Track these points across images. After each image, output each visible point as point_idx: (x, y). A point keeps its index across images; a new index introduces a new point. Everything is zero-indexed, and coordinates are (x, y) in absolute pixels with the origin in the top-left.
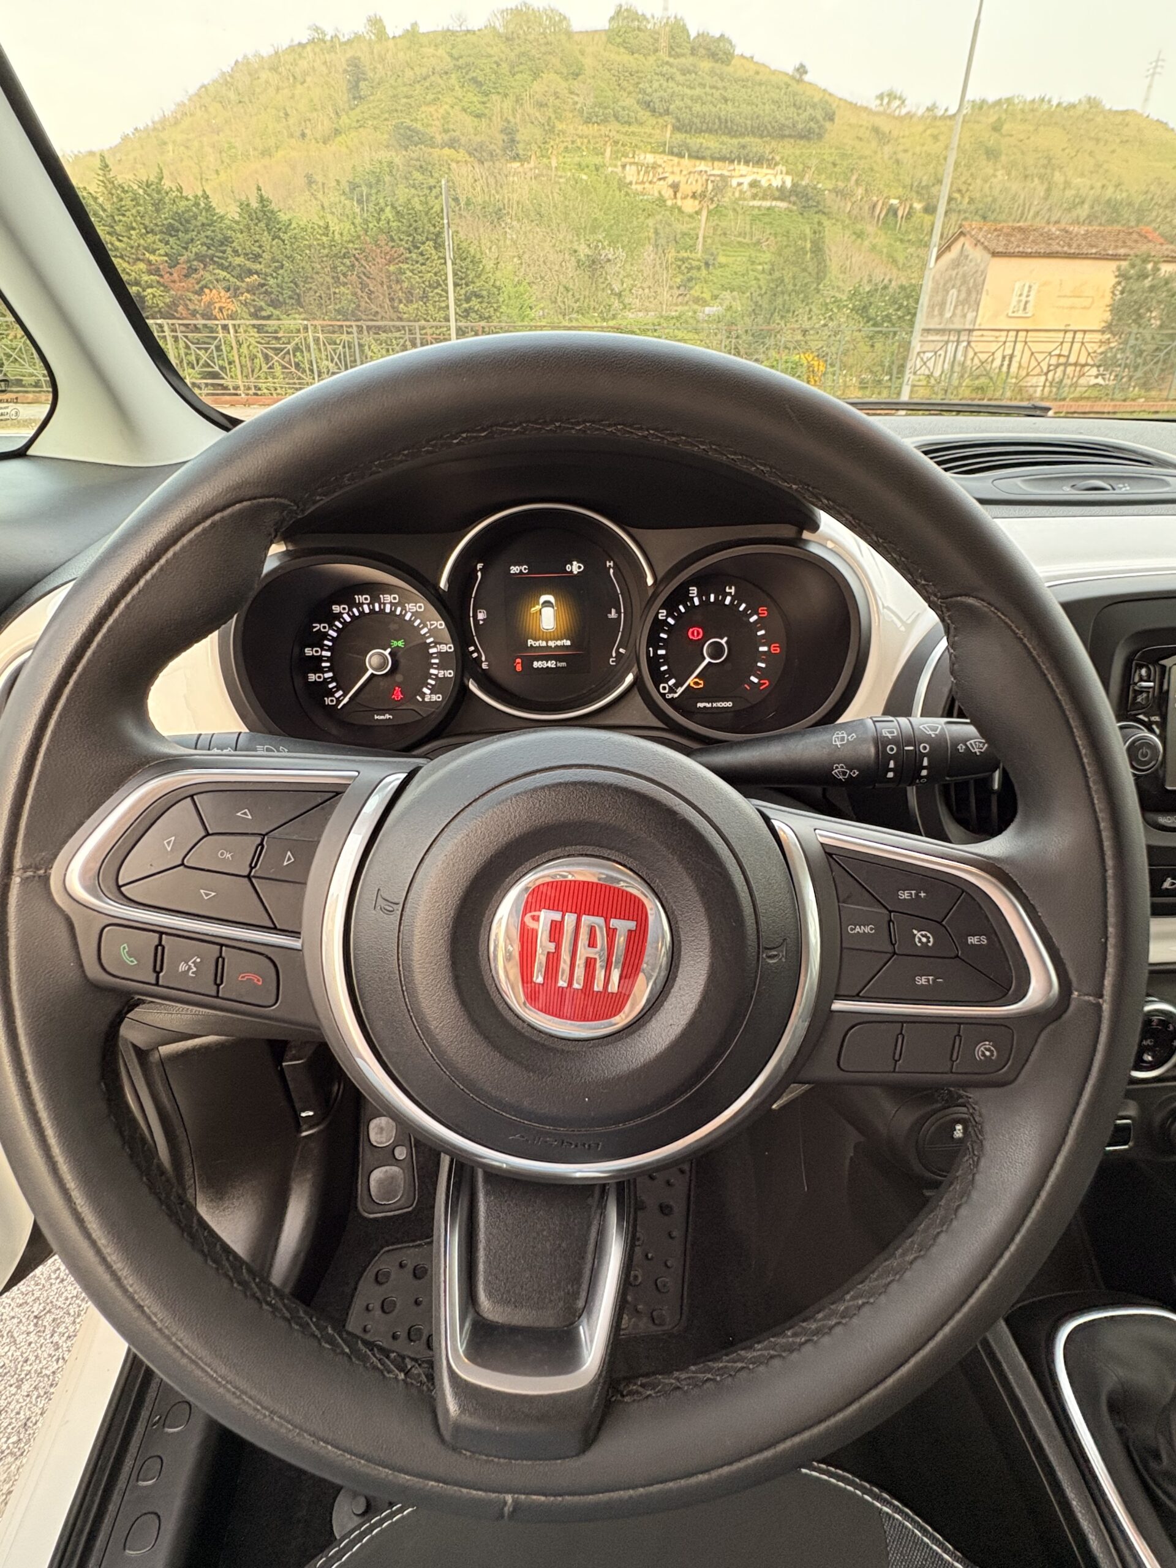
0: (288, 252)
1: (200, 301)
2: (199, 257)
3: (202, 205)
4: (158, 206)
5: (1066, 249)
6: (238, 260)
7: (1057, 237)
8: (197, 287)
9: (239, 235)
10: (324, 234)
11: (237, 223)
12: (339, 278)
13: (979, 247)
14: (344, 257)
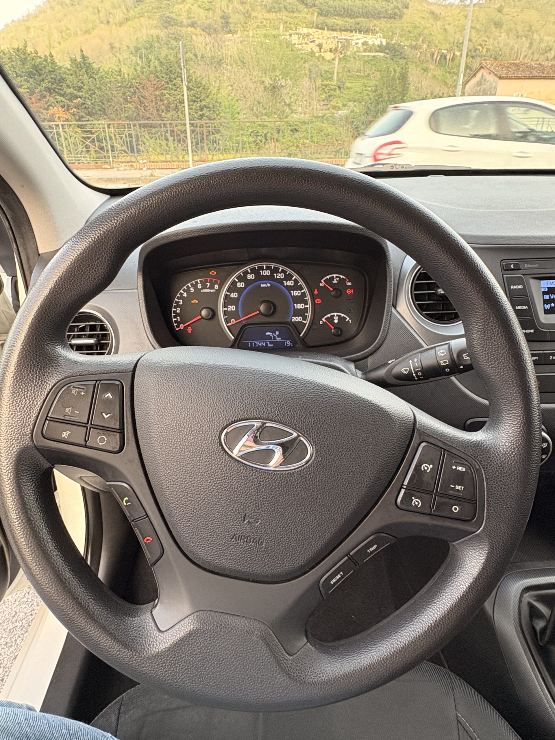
0: (98, 86)
1: (47, 113)
2: (48, 90)
3: (49, 60)
4: (23, 62)
5: (541, 74)
6: (69, 91)
7: (536, 68)
8: (46, 106)
9: (70, 77)
10: (118, 75)
11: (69, 70)
12: (127, 99)
13: (492, 74)
14: (130, 87)
